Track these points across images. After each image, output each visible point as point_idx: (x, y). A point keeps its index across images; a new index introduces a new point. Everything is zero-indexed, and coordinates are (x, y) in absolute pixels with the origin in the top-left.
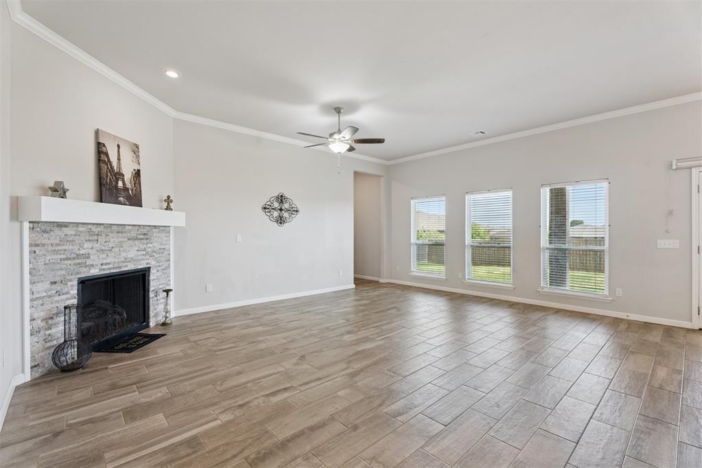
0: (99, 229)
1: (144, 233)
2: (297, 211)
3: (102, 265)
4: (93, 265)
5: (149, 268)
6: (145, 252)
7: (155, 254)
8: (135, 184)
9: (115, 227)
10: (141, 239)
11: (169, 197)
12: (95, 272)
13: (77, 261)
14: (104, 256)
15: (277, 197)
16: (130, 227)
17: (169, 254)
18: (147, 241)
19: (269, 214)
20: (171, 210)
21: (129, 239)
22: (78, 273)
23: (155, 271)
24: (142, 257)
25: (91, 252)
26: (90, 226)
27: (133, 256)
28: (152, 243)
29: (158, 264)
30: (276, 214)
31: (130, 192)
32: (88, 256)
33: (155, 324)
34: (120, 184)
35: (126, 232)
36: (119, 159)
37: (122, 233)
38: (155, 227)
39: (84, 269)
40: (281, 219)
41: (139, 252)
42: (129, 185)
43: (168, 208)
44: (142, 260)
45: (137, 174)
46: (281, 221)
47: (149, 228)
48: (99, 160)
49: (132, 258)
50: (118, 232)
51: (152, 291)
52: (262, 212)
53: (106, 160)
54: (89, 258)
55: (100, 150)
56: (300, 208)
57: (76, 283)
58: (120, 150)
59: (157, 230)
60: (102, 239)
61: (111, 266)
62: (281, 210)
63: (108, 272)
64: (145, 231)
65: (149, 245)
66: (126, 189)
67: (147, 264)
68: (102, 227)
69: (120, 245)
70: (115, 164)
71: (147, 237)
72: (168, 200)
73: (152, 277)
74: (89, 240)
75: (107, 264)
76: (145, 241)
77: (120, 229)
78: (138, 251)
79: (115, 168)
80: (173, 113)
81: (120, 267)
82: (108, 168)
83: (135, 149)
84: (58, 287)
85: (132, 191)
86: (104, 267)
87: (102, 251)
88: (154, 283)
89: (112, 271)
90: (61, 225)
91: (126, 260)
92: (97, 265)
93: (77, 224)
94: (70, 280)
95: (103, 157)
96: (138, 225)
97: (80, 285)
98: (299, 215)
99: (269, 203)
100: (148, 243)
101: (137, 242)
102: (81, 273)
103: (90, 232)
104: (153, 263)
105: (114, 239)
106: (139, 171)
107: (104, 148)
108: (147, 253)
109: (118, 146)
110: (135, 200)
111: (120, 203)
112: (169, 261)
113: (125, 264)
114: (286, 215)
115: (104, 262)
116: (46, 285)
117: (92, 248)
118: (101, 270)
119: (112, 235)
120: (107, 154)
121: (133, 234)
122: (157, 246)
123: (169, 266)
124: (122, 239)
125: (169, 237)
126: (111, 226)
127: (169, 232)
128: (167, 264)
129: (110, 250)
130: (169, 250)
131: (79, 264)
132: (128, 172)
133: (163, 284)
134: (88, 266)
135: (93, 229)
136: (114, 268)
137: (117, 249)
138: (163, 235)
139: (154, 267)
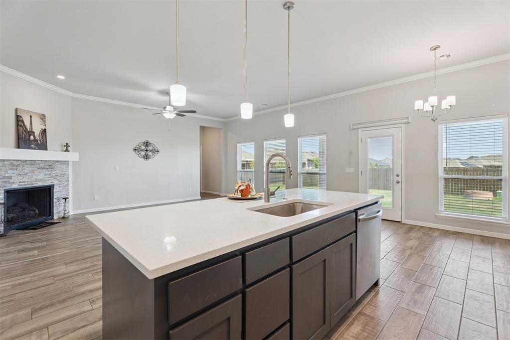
0: (17, 163)
1: (50, 165)
2: (158, 151)
3: (20, 182)
4: (14, 183)
5: (53, 185)
6: (50, 176)
7: (57, 177)
8: (42, 137)
9: (29, 162)
10: (47, 168)
11: (67, 144)
12: (15, 186)
13: (4, 180)
14: (22, 178)
15: (144, 143)
16: (39, 162)
17: (68, 177)
18: (52, 170)
19: (138, 153)
21: (38, 168)
22: (4, 187)
23: (58, 187)
24: (48, 179)
25: (12, 175)
26: (12, 161)
27: (41, 178)
28: (55, 171)
29: (60, 183)
30: (143, 153)
31: (39, 142)
32: (10, 178)
33: (57, 217)
34: (32, 138)
35: (36, 164)
36: (31, 124)
37: (34, 165)
38: (58, 161)
39: (9, 185)
40: (147, 156)
41: (46, 176)
42: (38, 138)
43: (67, 150)
44: (48, 180)
45: (44, 131)
46: (146, 157)
47: (53, 162)
48: (18, 125)
49: (41, 179)
50: (31, 165)
51: (56, 198)
52: (133, 152)
53: (22, 125)
55: (19, 120)
56: (159, 149)
57: (3, 192)
58: (32, 119)
59: (59, 163)
60: (20, 168)
61: (26, 183)
62: (147, 150)
63: (24, 186)
64: (50, 164)
65: (53, 172)
66: (35, 140)
67: (52, 182)
68: (20, 162)
69: (33, 171)
70: (28, 126)
71: (51, 167)
72: (67, 145)
73: (55, 190)
74: (11, 169)
75: (23, 182)
76: (50, 170)
79: (28, 129)
80: (70, 94)
81: (33, 184)
82: (23, 129)
83: (43, 117)
85: (40, 141)
86: (21, 184)
87: (20, 175)
88: (57, 193)
89: (27, 186)
92: (16, 183)
93: (4, 160)
95: (20, 123)
96: (45, 161)
97: (6, 194)
98: (159, 154)
99: (138, 147)
101: (44, 170)
102: (6, 186)
103: (12, 165)
104: (55, 182)
105: (27, 169)
106: (45, 130)
107: (21, 118)
108: (52, 177)
109: (31, 116)
110: (42, 145)
111: (32, 148)
112: (68, 181)
113: (36, 182)
114: (150, 153)
115: (21, 181)
117: (13, 173)
118: (19, 185)
119: (26, 166)
120: (23, 122)
121: (42, 165)
122: (59, 172)
123: (68, 184)
124: (34, 169)
125: (68, 167)
126: (26, 161)
127: (68, 164)
128: (66, 183)
129: (26, 174)
130: (68, 175)
131: (5, 182)
132: (37, 131)
133: (63, 195)
134: (11, 183)
135: (14, 163)
136: (28, 184)
137: (30, 174)
138: (64, 166)
139: (57, 184)
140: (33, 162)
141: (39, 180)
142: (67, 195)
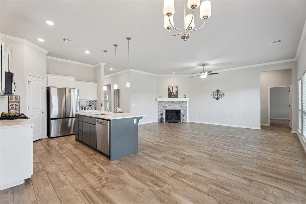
0: (169, 102)
1: (179, 103)
2: (224, 95)
6: (179, 107)
7: (182, 107)
8: (176, 93)
12: (168, 109)
15: (216, 91)
16: (176, 102)
19: (213, 97)
21: (175, 104)
22: (165, 109)
30: (216, 96)
32: (167, 106)
33: (182, 121)
34: (172, 94)
36: (172, 90)
38: (182, 101)
40: (218, 98)
42: (174, 94)
43: (185, 97)
45: (177, 91)
48: (169, 91)
51: (181, 115)
52: (211, 96)
55: (169, 89)
56: (225, 93)
58: (173, 88)
60: (169, 104)
62: (218, 95)
64: (179, 102)
65: (180, 105)
66: (174, 95)
70: (171, 91)
72: (185, 96)
73: (181, 112)
75: (170, 108)
80: (188, 76)
83: (177, 87)
84: (162, 110)
87: (169, 106)
88: (182, 113)
90: (162, 102)
91: (174, 108)
93: (165, 101)
97: (165, 111)
98: (225, 97)
99: (213, 93)
101: (177, 105)
103: (167, 103)
104: (181, 109)
105: (172, 104)
110: (176, 96)
111: (172, 97)
112: (187, 109)
114: (219, 96)
116: (160, 110)
120: (170, 90)
122: (183, 105)
123: (187, 110)
125: (187, 104)
126: (171, 101)
127: (187, 102)
129: (171, 106)
130: (187, 106)
131: (165, 107)
132: (174, 91)
136: (172, 109)
137: (172, 106)
138: (185, 103)
139: (182, 110)
140: (173, 102)
141: (176, 107)
142: (186, 114)
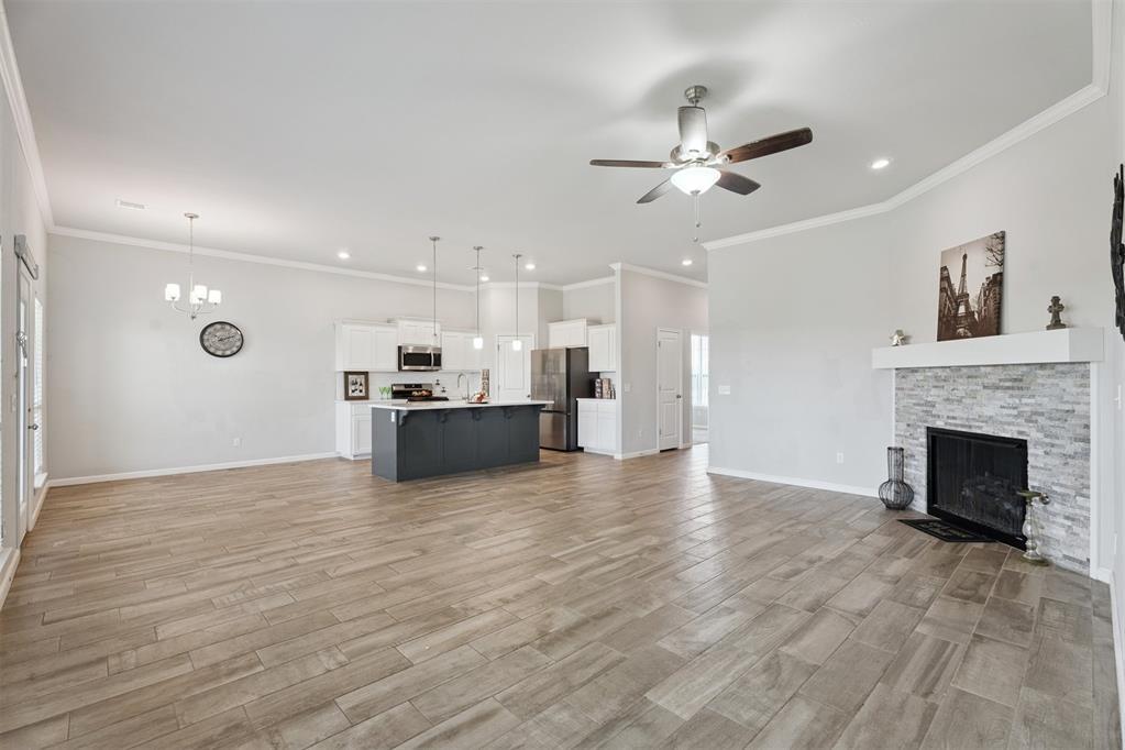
0: (945, 373)
1: (1017, 378)
4: (939, 416)
5: (1027, 443)
6: (1015, 412)
7: (1040, 419)
8: (985, 301)
9: (965, 370)
10: (1008, 388)
11: (1056, 300)
12: (939, 424)
13: (925, 408)
14: (952, 407)
16: (989, 369)
17: (1087, 427)
18: (1021, 392)
20: (1063, 326)
21: (985, 387)
22: (925, 421)
23: (1040, 452)
24: (1011, 419)
25: (938, 400)
27: (992, 414)
28: (1032, 398)
29: (1048, 440)
31: (976, 316)
34: (962, 310)
35: (980, 377)
36: (964, 275)
37: (976, 377)
38: (1042, 366)
39: (930, 419)
41: (1005, 411)
42: (974, 306)
43: (1057, 324)
44: (1009, 424)
45: (997, 282)
47: (1025, 369)
48: (942, 290)
49: (991, 417)
50: (969, 377)
53: (947, 286)
54: (934, 406)
55: (942, 277)
57: (924, 431)
58: (966, 260)
59: (1047, 372)
60: (949, 386)
61: (958, 422)
63: (955, 428)
64: (1017, 374)
65: (1024, 401)
66: (969, 314)
67: (1020, 433)
68: (948, 370)
69: (973, 395)
71: (1021, 385)
72: (1056, 307)
73: (1031, 461)
74: (936, 387)
75: (954, 418)
76: (1017, 392)
77: (973, 371)
78: (1002, 407)
79: (957, 288)
81: (970, 427)
82: (947, 294)
83: (994, 243)
84: (911, 430)
85: (979, 314)
87: (948, 400)
88: (1037, 473)
89: (959, 429)
90: (914, 370)
91: (980, 418)
93: (925, 369)
94: (919, 427)
95: (944, 284)
96: (1003, 365)
97: (930, 436)
100: (1022, 396)
101: (999, 394)
103: (937, 378)
104: (1032, 435)
105: (962, 387)
107: (946, 272)
108: (1019, 415)
109: (965, 257)
110: (990, 323)
111: (960, 337)
112: (1087, 440)
113: (977, 424)
115: (951, 414)
117: (938, 396)
118: (945, 424)
119: (961, 380)
120: (948, 278)
121: (993, 379)
122: (1048, 404)
123: (1086, 455)
124: (975, 387)
125: (1087, 386)
126: (959, 368)
127: (1086, 375)
128: (1079, 446)
129: (960, 400)
131: (926, 411)
132: (974, 289)
133: (1062, 486)
134: (934, 416)
135: (940, 372)
136: (962, 426)
137: (967, 401)
138: (1068, 384)
139: (1037, 444)
140: (972, 371)
141: (989, 416)
142: (1082, 491)
